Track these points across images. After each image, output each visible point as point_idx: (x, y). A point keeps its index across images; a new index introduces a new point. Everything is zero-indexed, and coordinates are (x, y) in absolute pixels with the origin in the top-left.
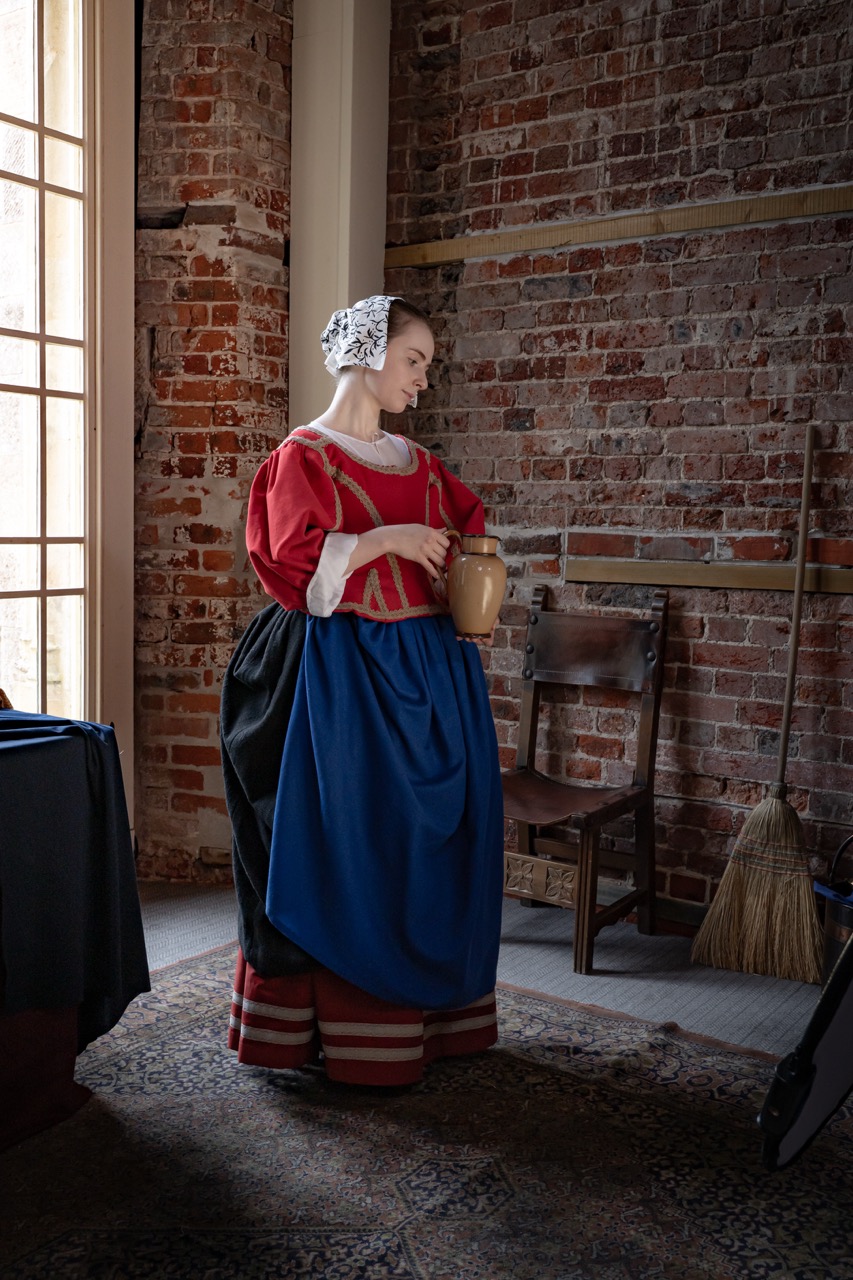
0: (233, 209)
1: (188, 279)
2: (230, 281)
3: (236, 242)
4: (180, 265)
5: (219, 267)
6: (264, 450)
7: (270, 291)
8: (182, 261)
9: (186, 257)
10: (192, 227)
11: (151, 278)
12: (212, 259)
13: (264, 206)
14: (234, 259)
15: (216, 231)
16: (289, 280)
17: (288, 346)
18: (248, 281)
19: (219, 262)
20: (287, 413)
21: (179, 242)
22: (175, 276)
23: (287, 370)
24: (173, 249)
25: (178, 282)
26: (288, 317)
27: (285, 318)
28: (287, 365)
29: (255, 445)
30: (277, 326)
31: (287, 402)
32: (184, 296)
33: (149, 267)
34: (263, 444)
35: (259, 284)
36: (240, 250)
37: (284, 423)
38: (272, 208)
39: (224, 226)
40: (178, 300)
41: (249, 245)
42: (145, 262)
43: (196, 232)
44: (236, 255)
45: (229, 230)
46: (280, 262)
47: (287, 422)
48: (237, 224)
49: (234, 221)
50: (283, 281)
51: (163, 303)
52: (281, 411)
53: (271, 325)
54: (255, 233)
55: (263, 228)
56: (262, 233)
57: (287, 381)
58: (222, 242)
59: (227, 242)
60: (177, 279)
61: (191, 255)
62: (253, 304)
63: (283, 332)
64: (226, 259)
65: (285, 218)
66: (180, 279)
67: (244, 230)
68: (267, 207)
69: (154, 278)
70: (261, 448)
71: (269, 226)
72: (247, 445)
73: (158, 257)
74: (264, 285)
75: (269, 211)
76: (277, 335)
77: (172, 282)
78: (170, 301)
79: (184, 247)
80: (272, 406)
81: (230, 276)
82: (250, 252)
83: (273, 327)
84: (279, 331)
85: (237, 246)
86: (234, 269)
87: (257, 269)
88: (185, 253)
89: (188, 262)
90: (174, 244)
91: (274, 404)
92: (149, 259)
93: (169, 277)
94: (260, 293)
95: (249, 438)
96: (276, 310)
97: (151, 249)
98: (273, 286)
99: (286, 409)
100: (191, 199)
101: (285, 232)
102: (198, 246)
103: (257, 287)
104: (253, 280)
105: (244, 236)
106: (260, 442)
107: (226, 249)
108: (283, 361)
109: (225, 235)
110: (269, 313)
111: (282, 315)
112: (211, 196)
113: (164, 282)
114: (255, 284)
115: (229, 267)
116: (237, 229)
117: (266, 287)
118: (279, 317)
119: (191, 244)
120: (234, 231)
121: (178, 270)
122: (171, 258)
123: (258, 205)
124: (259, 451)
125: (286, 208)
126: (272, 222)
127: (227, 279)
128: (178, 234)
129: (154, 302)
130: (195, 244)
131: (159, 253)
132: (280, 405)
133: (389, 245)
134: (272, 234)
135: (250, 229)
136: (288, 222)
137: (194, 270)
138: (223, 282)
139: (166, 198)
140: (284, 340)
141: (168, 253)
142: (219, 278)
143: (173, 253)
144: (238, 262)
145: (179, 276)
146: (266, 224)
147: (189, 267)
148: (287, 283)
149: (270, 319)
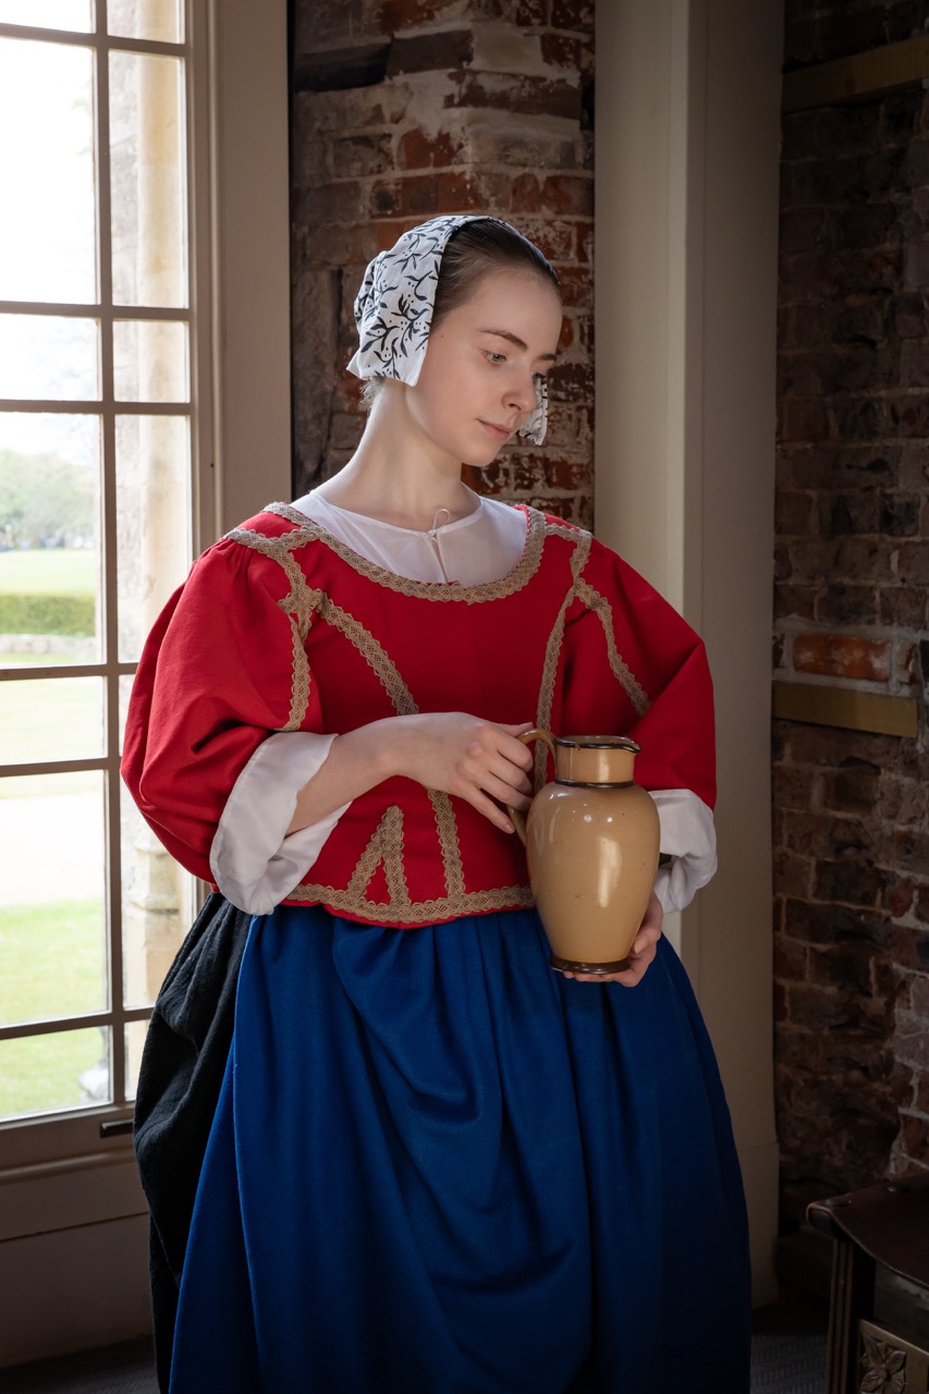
0: (466, 36)
1: (393, 175)
2: (463, 173)
3: (474, 97)
4: (381, 151)
5: (445, 148)
6: (538, 486)
7: (553, 182)
8: (384, 144)
9: (388, 136)
10: (400, 79)
11: (335, 180)
12: (432, 134)
13: (535, 21)
14: (469, 130)
15: (438, 82)
16: (592, 157)
17: (592, 283)
18: (500, 168)
19: (444, 138)
20: (592, 412)
21: (378, 108)
22: (372, 173)
23: (592, 328)
24: (368, 123)
25: (379, 183)
26: (592, 227)
27: (586, 230)
28: (591, 318)
29: (519, 476)
30: (568, 246)
31: (592, 391)
32: (387, 208)
33: (330, 160)
34: (538, 473)
35: (527, 170)
36: (480, 111)
37: (586, 429)
38: (556, 24)
39: (452, 70)
40: (379, 216)
41: (501, 101)
42: (325, 152)
43: (406, 87)
44: (472, 121)
45: (457, 78)
46: (576, 124)
47: (592, 427)
48: (476, 64)
49: (469, 59)
50: (580, 158)
51: (354, 223)
52: (579, 409)
53: (554, 247)
54: (514, 76)
55: (533, 64)
56: (531, 72)
57: (591, 350)
58: (449, 102)
59: (456, 100)
60: (374, 178)
61: (398, 131)
62: (514, 210)
63: (582, 256)
64: (455, 131)
65: (584, 38)
66: (381, 177)
67: (490, 73)
68: (543, 23)
69: (339, 180)
70: (532, 481)
71: (547, 59)
72: (501, 479)
73: (344, 140)
74: (536, 172)
75: (550, 29)
76: (567, 265)
77: (367, 184)
78: (367, 219)
79: (387, 115)
80: (559, 400)
81: (462, 162)
82: (504, 114)
83: (559, 249)
84: (572, 254)
85: (476, 105)
86: (469, 149)
87: (519, 143)
88: (387, 128)
89: (394, 144)
90: (370, 114)
91: (562, 395)
92: (331, 145)
93: (363, 175)
94: (529, 188)
95: (506, 465)
96: (566, 217)
97: (333, 127)
98: (559, 172)
99: (589, 403)
100: (397, 26)
101: (584, 64)
102: (410, 113)
103: (524, 177)
104: (512, 164)
105: (489, 84)
106: (530, 470)
107: (456, 113)
108: (581, 311)
109: (453, 88)
110: (549, 223)
111: (579, 225)
112: (431, 17)
113: (355, 186)
114: (517, 172)
115: (461, 146)
116: (475, 73)
117: (542, 176)
118: (574, 231)
119: (397, 109)
120: (468, 79)
121: (377, 162)
122: (365, 141)
123: (522, 22)
124: (529, 487)
125: (587, 20)
126: (554, 51)
127: (457, 169)
128: (378, 95)
129: (340, 223)
130: (405, 110)
131: (346, 134)
132: (577, 397)
133: (789, 67)
134: (552, 73)
135: (506, 70)
136: (590, 46)
137: (403, 158)
138: (452, 174)
139: (357, 30)
140: (586, 272)
141: (361, 132)
142: (445, 170)
143: (370, 130)
144: (477, 135)
145: (380, 172)
146: (539, 56)
147: (394, 153)
148: (590, 163)
149: (552, 235)
